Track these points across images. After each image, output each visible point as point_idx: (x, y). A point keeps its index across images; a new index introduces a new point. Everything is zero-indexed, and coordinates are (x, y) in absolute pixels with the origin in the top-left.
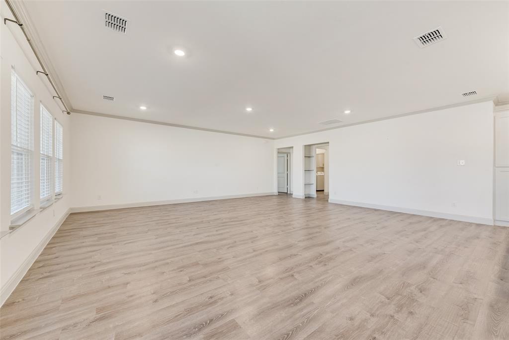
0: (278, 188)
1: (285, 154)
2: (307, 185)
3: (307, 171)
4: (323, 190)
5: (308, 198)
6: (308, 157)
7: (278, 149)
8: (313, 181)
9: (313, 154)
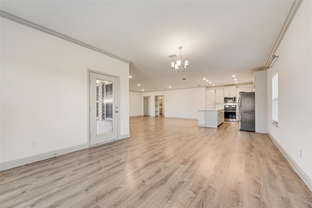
0: (144, 113)
1: (146, 99)
2: (156, 112)
3: (156, 106)
4: (162, 114)
5: (156, 116)
6: (156, 100)
7: (144, 97)
8: (158, 110)
9: (158, 99)
